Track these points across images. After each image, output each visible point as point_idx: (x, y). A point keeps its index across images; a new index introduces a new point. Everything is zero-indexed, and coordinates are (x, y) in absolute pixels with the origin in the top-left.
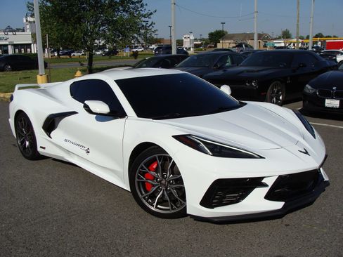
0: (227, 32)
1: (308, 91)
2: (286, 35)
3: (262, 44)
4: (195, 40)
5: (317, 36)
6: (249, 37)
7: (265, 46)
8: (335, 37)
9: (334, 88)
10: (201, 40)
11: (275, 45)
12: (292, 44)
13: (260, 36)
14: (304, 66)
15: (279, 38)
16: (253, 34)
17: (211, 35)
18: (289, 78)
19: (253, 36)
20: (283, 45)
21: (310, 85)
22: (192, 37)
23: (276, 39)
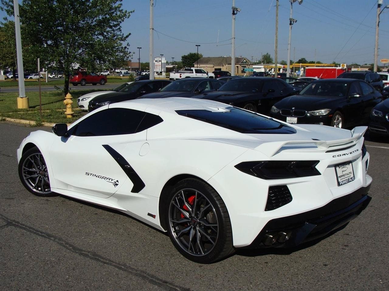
0: (201, 56)
1: (274, 112)
2: (267, 60)
3: (241, 69)
4: (167, 63)
5: (300, 62)
6: (226, 62)
7: (243, 72)
8: (318, 63)
9: (293, 108)
10: (173, 63)
11: (255, 70)
12: (273, 70)
13: (238, 61)
14: (273, 91)
15: (259, 63)
16: (230, 58)
17: (184, 58)
18: (260, 101)
19: (231, 61)
20: (263, 70)
21: (275, 106)
22: (164, 61)
23: (255, 64)
